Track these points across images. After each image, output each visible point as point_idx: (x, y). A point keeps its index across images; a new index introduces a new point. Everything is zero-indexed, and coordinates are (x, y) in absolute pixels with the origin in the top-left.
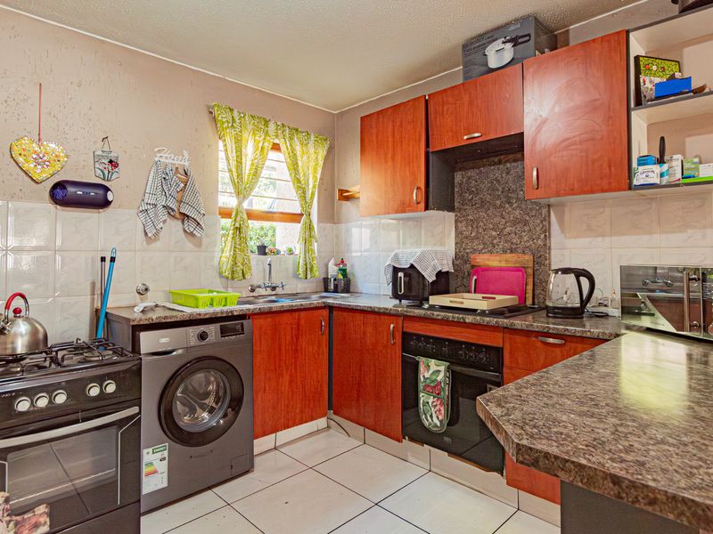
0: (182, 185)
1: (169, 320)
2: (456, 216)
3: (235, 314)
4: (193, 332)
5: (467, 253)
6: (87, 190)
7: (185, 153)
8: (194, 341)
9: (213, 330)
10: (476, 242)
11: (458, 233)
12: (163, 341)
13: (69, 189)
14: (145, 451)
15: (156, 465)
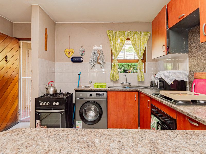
0: (99, 55)
1: (83, 90)
2: (189, 55)
3: (102, 90)
4: (89, 94)
5: (194, 72)
6: (77, 58)
7: (101, 46)
8: (88, 96)
9: (94, 94)
10: (197, 67)
11: (190, 63)
12: (81, 95)
13: (73, 58)
14: (76, 122)
15: (79, 126)
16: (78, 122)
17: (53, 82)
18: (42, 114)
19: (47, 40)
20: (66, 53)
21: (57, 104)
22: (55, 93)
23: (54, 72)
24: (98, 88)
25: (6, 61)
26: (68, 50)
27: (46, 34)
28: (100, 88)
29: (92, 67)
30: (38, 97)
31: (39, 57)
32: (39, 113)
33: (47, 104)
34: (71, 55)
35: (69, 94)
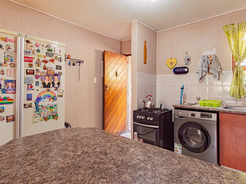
4: (190, 113)
6: (179, 69)
8: (190, 116)
9: (198, 114)
12: (180, 113)
13: (176, 69)
14: (175, 144)
15: (178, 149)
16: (177, 144)
17: (151, 96)
18: (139, 126)
19: (146, 53)
20: (168, 64)
21: (151, 119)
22: (153, 108)
23: (156, 86)
24: (205, 107)
25: (117, 76)
26: (170, 61)
27: (145, 47)
28: (207, 107)
29: (200, 79)
30: (137, 109)
31: (137, 71)
32: (137, 125)
33: (143, 118)
34: (174, 65)
35: (168, 110)
